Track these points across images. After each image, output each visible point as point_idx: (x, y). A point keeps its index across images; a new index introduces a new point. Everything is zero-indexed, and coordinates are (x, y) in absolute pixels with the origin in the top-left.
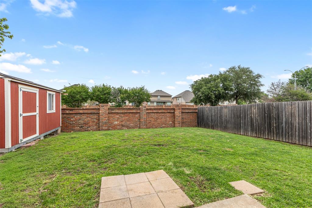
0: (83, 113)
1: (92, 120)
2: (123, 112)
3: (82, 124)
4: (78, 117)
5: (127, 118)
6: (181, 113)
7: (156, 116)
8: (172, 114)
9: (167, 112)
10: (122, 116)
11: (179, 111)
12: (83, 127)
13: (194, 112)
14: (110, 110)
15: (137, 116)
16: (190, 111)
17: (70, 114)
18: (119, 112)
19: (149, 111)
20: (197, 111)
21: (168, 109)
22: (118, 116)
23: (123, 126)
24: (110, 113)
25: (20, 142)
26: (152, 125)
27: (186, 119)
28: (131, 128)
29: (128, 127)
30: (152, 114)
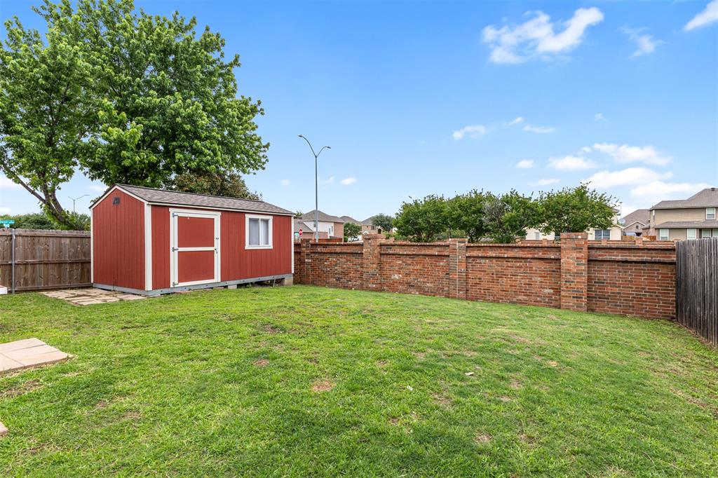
0: (340, 253)
1: (355, 267)
2: (410, 253)
3: (339, 274)
4: (333, 259)
5: (418, 267)
6: (584, 261)
7: (495, 266)
8: (554, 266)
9: (530, 256)
10: (409, 262)
11: (575, 255)
12: (342, 280)
13: (655, 263)
14: (385, 248)
15: (441, 264)
16: (635, 259)
17: (324, 253)
18: (401, 253)
19: (475, 253)
20: (674, 258)
21: (535, 247)
22: (400, 262)
23: (410, 285)
24: (384, 254)
25: (171, 286)
26: (482, 291)
27: (614, 285)
28: (428, 292)
29: (423, 291)
30: (483, 261)
